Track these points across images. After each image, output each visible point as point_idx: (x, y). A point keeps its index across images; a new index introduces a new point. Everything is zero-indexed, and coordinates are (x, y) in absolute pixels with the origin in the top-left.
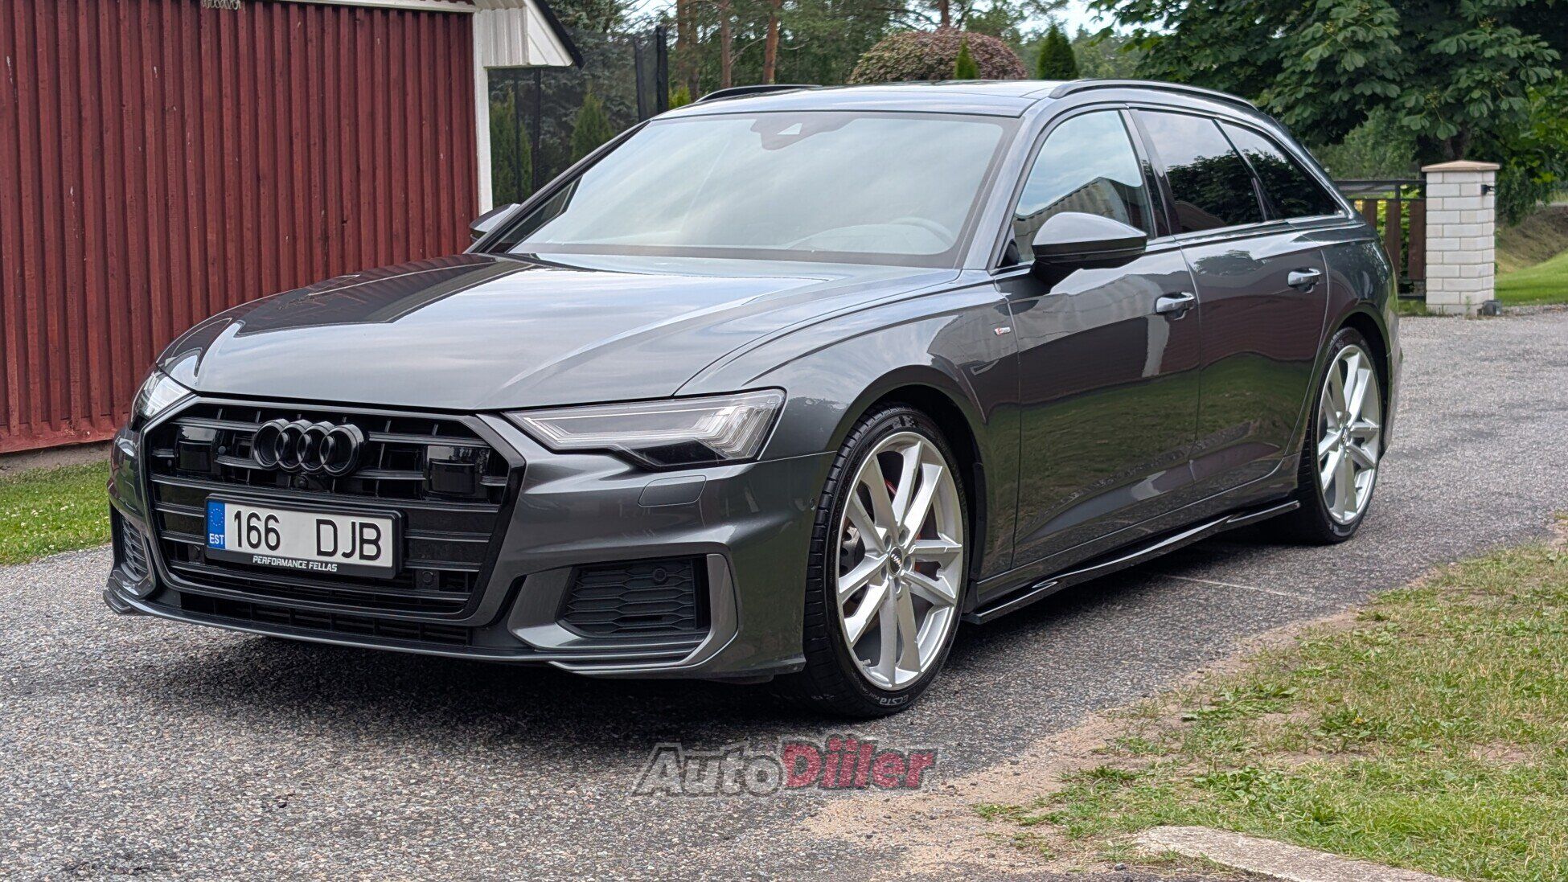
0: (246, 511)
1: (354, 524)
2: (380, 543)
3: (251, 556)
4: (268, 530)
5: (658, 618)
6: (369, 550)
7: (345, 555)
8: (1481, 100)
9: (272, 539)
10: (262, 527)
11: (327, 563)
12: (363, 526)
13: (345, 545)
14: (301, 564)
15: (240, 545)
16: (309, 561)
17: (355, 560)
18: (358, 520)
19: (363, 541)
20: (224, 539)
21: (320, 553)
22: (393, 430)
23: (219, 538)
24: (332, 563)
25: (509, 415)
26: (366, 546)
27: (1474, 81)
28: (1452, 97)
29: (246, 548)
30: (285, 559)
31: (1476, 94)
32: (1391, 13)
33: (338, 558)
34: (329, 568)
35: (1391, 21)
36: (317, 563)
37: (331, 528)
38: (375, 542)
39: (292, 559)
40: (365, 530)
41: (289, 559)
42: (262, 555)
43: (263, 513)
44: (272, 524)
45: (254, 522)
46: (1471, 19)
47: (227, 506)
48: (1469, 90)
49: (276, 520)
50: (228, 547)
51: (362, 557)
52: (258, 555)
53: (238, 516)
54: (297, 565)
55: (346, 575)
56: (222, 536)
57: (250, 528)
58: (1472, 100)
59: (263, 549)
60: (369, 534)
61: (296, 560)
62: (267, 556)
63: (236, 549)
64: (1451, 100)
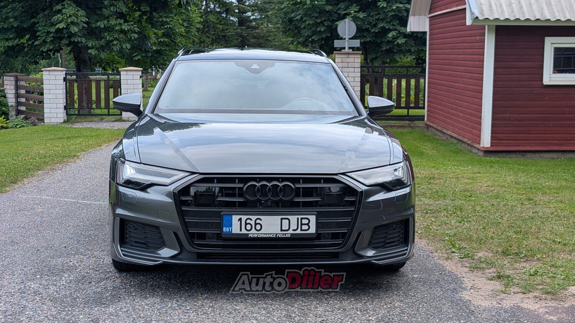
0: (244, 218)
1: (298, 218)
2: (310, 224)
3: (248, 234)
4: (256, 224)
5: (394, 242)
6: (304, 227)
7: (293, 230)
8: (116, 45)
9: (258, 227)
10: (253, 223)
11: (285, 234)
12: (302, 219)
13: (294, 226)
14: (273, 236)
15: (241, 230)
16: (277, 234)
17: (299, 231)
18: (300, 217)
19: (302, 224)
20: (232, 229)
21: (282, 230)
22: (303, 183)
23: (229, 229)
24: (288, 234)
25: (348, 174)
26: (303, 226)
27: (113, 38)
28: (104, 43)
29: (244, 231)
30: (265, 234)
31: (115, 42)
32: (83, 12)
33: (291, 231)
34: (287, 236)
35: (84, 16)
36: (281, 235)
37: (287, 221)
38: (308, 224)
39: (269, 234)
40: (303, 220)
41: (267, 234)
42: (253, 233)
43: (254, 218)
44: (258, 221)
45: (248, 221)
46: (107, 15)
47: (233, 216)
48: (112, 41)
49: (261, 220)
50: (234, 232)
51: (301, 230)
52: (251, 234)
53: (240, 220)
54: (271, 236)
55: (294, 238)
56: (230, 228)
57: (246, 224)
58: (113, 45)
59: (253, 231)
60: (305, 221)
61: (270, 234)
62: (256, 234)
63: (239, 232)
64: (104, 44)
